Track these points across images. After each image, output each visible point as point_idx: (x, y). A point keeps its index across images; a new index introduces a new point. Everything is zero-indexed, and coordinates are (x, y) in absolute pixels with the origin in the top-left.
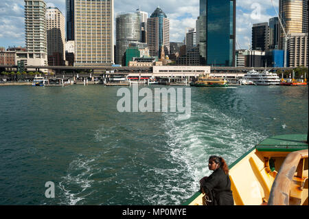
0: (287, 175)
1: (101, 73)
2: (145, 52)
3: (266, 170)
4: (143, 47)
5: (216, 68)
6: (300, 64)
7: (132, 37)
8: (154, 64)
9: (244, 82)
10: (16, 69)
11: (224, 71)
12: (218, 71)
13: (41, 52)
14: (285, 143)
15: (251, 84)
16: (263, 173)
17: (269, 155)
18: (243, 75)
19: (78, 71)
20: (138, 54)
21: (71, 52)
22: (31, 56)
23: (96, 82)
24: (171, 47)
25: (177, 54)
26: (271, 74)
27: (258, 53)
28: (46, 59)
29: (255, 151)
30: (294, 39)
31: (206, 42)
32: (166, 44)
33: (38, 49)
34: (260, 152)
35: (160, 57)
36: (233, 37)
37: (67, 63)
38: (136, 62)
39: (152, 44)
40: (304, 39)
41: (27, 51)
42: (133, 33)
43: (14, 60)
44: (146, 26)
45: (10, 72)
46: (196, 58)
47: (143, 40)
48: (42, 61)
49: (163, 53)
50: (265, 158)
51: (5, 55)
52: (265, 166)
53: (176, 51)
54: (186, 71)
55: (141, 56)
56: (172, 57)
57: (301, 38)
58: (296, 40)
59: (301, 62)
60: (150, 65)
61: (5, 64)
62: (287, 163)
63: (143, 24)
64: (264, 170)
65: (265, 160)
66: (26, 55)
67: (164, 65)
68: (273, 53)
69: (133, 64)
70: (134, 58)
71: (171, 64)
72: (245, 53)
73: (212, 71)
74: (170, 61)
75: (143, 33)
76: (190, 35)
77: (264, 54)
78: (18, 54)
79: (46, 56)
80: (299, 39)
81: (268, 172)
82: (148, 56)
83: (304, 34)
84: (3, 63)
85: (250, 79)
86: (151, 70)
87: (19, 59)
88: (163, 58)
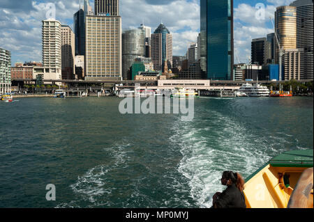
0: (303, 191)
1: (110, 86)
2: (149, 67)
3: (280, 186)
4: (147, 61)
5: (214, 81)
6: (295, 78)
7: (136, 52)
8: (159, 78)
9: (238, 94)
10: (34, 82)
11: (223, 85)
12: (217, 85)
13: (57, 67)
14: (299, 158)
15: (244, 96)
16: (278, 189)
17: (283, 170)
18: (238, 88)
19: (89, 84)
20: (143, 68)
21: (79, 66)
22: (47, 70)
23: (107, 94)
24: (174, 61)
25: (179, 68)
26: (261, 87)
27: (255, 67)
28: (60, 73)
29: (268, 166)
30: (288, 54)
31: (207, 56)
32: (169, 58)
33: (53, 65)
34: (274, 167)
35: (163, 71)
36: (231, 53)
37: (76, 77)
38: (142, 76)
39: (155, 59)
40: (297, 54)
41: (43, 66)
42: (138, 48)
43: (32, 75)
44: (150, 42)
45: (31, 85)
46: (197, 72)
47: (147, 55)
48: (57, 76)
49: (166, 67)
50: (279, 173)
51: (24, 70)
52: (279, 182)
53: (178, 65)
54: (188, 84)
55: (146, 70)
56: (174, 71)
57: (295, 53)
58: (290, 55)
59: (295, 75)
60: (154, 78)
61: (24, 78)
62: (303, 180)
63: (147, 40)
64: (278, 186)
65: (279, 176)
66: (42, 70)
67: (167, 79)
68: (269, 67)
69: (139, 77)
70: (140, 73)
71: (174, 78)
72: (243, 68)
73: (211, 85)
74: (173, 75)
75: (147, 48)
76: (192, 49)
77: (260, 68)
78: (35, 69)
79: (60, 71)
80: (293, 54)
81: (282, 188)
82: (152, 70)
83: (297, 50)
84: (22, 78)
85: (244, 91)
86: (156, 84)
87: (37, 74)
88: (166, 71)
